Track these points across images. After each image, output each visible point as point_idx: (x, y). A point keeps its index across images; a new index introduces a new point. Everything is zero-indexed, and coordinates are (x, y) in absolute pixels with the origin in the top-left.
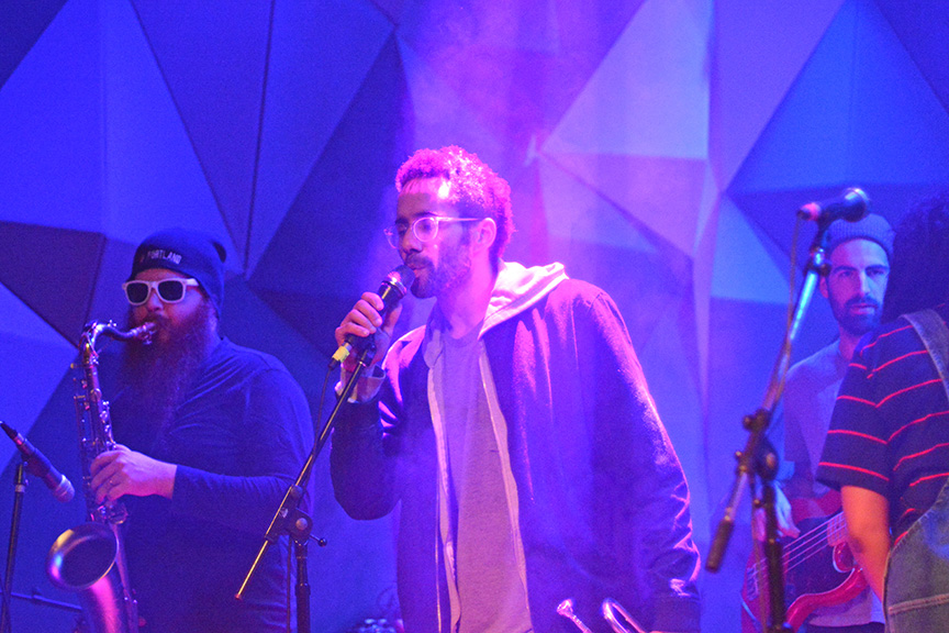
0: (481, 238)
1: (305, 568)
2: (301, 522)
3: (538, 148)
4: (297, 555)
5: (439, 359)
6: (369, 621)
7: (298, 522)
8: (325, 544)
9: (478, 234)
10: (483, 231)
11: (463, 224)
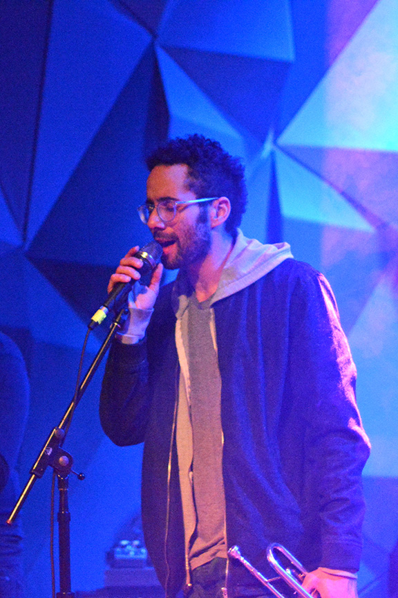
0: (217, 215)
1: (66, 499)
2: (62, 459)
3: (275, 142)
4: (60, 486)
5: (187, 311)
6: (124, 542)
7: (61, 459)
8: (84, 477)
9: (214, 211)
10: (219, 208)
11: (200, 204)
